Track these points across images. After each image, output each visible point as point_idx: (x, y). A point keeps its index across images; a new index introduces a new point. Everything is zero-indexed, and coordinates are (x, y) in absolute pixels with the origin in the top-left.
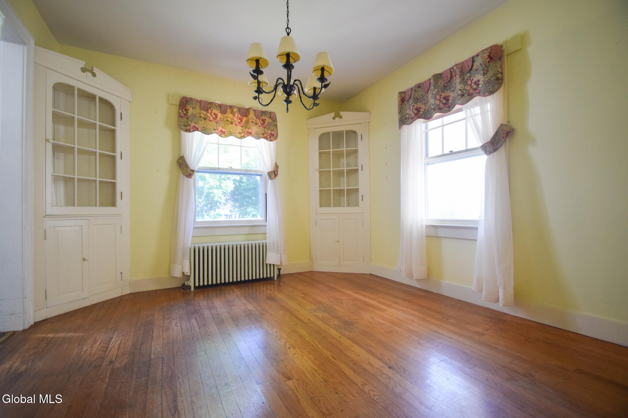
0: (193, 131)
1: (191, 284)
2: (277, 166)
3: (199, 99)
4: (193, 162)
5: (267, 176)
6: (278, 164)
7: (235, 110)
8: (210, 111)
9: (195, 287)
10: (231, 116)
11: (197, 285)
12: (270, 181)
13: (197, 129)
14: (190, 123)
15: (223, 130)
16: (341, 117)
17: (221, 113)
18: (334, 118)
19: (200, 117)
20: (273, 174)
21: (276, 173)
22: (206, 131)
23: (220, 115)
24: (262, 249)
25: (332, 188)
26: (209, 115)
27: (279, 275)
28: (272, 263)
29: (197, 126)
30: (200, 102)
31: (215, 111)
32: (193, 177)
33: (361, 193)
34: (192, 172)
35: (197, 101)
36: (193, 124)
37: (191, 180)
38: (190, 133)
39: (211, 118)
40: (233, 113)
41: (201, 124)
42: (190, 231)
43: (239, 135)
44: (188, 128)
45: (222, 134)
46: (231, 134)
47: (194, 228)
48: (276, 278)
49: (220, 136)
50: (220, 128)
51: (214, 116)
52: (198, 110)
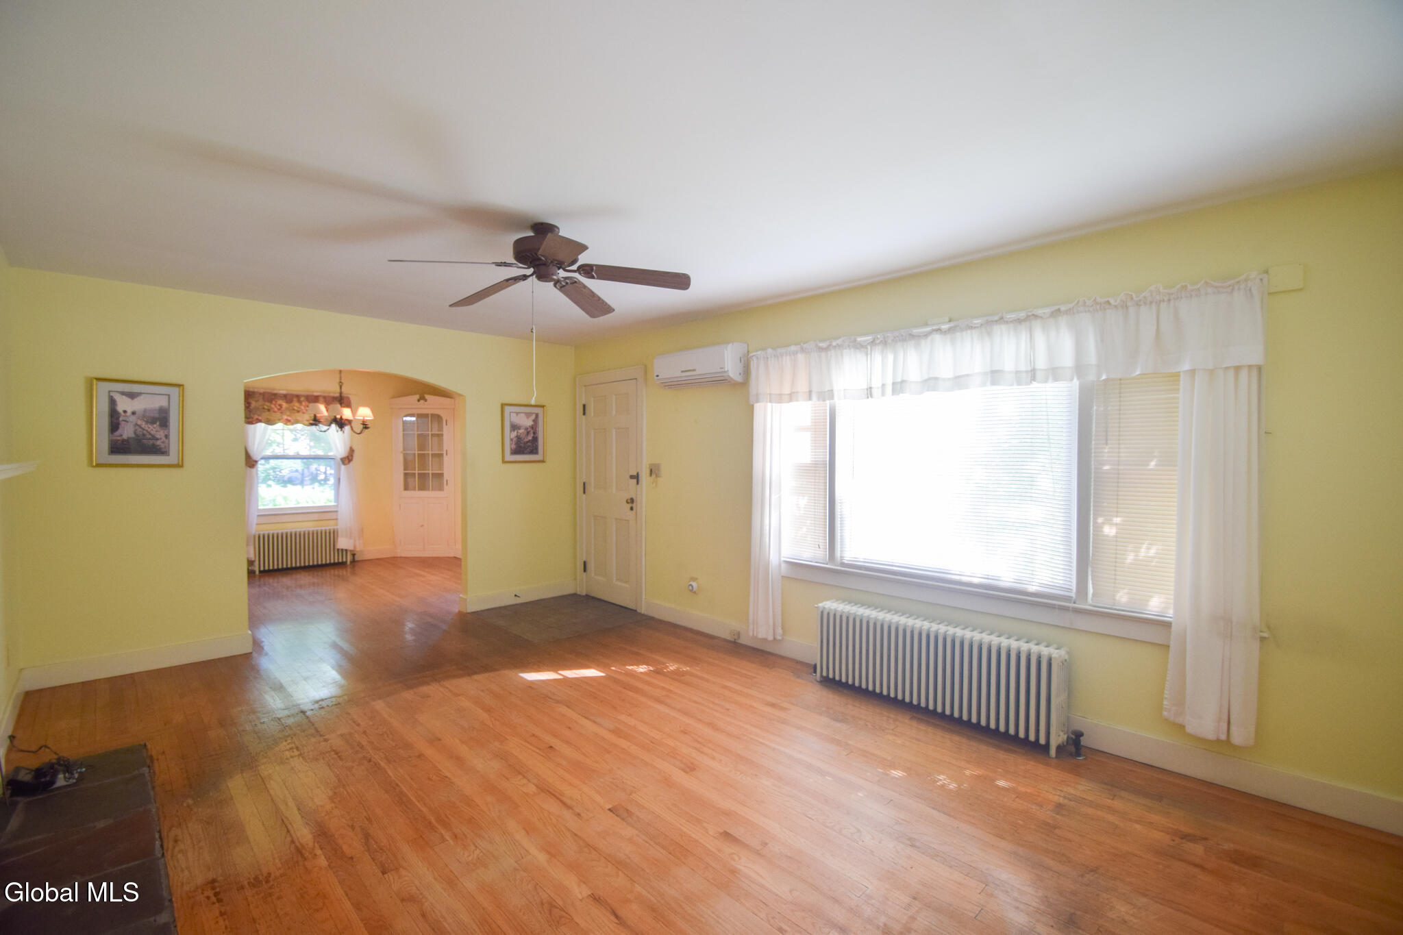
0: (257, 423)
1: (257, 569)
2: (352, 451)
3: (262, 391)
4: (255, 453)
5: (341, 463)
6: (354, 448)
7: (302, 399)
8: (274, 402)
9: (260, 572)
10: (297, 404)
11: (262, 569)
12: (343, 467)
13: (260, 421)
14: (252, 415)
15: (289, 418)
16: (426, 400)
17: (287, 402)
18: (419, 401)
19: (264, 408)
20: (348, 459)
21: (350, 458)
22: (270, 422)
23: (285, 405)
24: (333, 535)
25: (417, 472)
26: (273, 406)
27: (353, 561)
28: (344, 547)
29: (260, 418)
30: (263, 394)
31: (280, 402)
32: (256, 467)
33: (446, 477)
34: (254, 463)
35: (260, 394)
36: (256, 417)
37: (254, 470)
38: (252, 426)
39: (276, 409)
40: (299, 401)
41: (266, 415)
42: (254, 520)
43: (307, 423)
44: (250, 420)
45: (287, 422)
46: (297, 422)
47: (258, 516)
48: (348, 562)
49: (286, 424)
50: (285, 417)
51: (279, 407)
52: (261, 402)
